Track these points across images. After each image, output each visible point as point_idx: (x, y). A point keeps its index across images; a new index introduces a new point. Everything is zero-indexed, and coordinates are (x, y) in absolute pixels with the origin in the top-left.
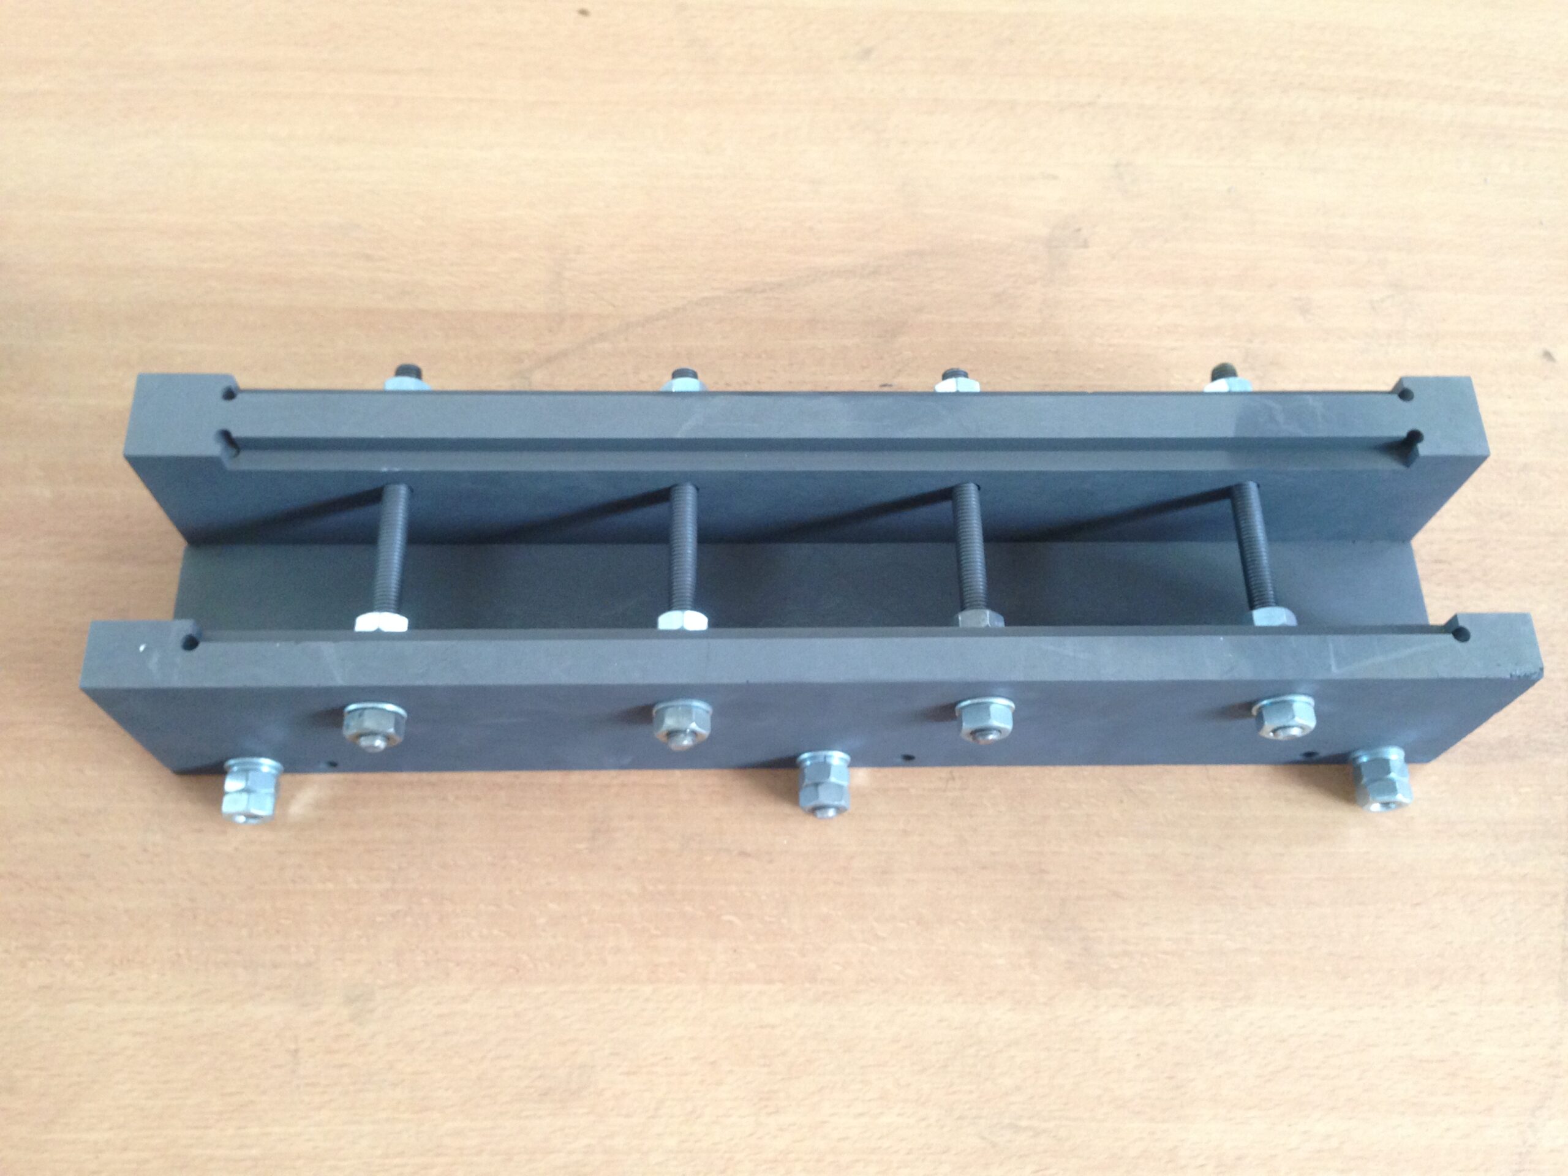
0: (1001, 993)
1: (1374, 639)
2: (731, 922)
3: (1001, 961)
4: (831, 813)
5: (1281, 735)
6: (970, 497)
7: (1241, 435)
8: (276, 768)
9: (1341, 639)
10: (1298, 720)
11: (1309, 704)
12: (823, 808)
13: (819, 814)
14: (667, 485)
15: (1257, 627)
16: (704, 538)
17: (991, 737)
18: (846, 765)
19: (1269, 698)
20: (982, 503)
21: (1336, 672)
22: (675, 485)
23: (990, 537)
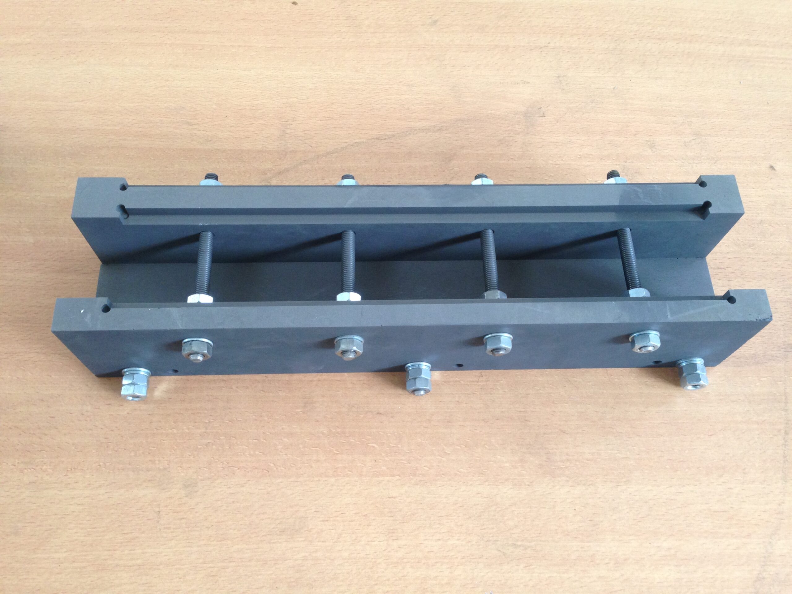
0: (507, 480)
1: (689, 302)
2: (373, 447)
3: (507, 465)
4: (422, 392)
5: (644, 351)
6: (489, 236)
7: (621, 204)
8: (147, 373)
9: (673, 302)
10: (652, 343)
11: (657, 335)
12: (419, 390)
13: (416, 392)
14: (340, 231)
15: (631, 297)
16: (358, 258)
17: (501, 352)
18: (429, 370)
19: (637, 332)
20: (496, 240)
21: (670, 318)
22: (345, 231)
23: (499, 257)
